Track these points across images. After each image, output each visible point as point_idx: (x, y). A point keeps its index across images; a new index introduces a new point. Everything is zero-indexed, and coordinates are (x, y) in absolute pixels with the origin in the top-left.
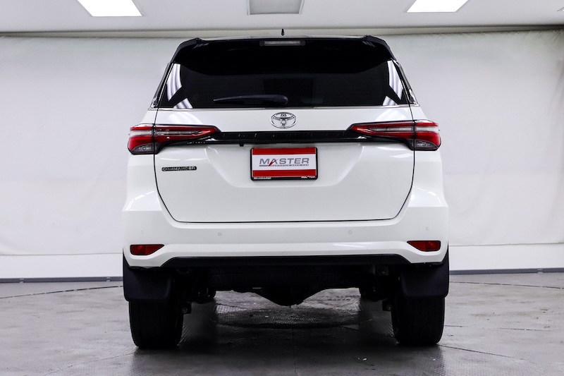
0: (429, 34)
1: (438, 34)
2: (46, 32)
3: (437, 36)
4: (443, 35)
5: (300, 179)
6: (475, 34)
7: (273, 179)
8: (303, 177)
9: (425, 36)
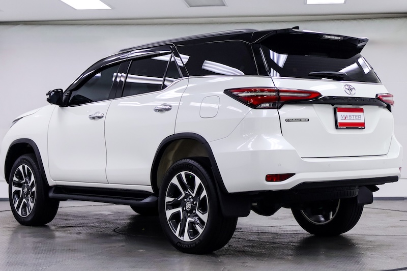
0: (332, 20)
1: (338, 20)
2: (45, 21)
3: (338, 21)
4: (342, 21)
5: (358, 128)
6: (366, 20)
7: (347, 128)
8: (359, 127)
9: (328, 21)
